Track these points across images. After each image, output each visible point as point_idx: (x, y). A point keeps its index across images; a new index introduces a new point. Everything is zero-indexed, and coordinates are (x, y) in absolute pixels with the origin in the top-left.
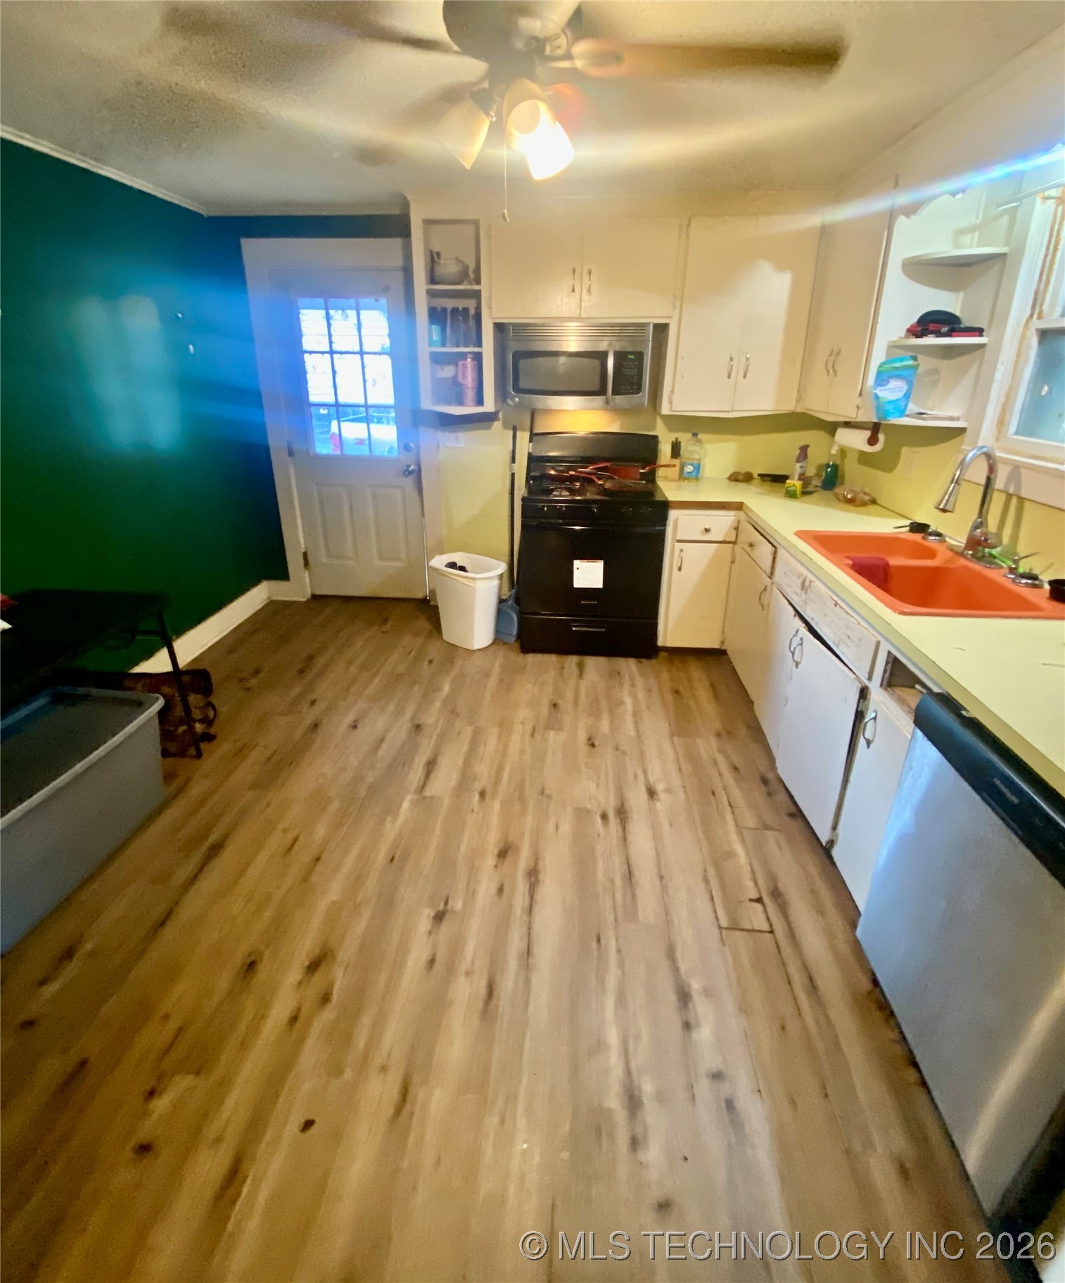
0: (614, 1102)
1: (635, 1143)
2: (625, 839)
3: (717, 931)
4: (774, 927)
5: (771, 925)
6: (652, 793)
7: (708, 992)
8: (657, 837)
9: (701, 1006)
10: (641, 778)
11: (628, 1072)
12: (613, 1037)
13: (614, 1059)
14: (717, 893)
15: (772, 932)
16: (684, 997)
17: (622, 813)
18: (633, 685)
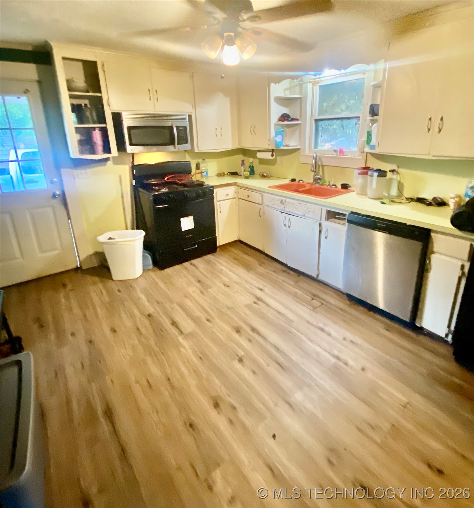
0: (333, 360)
1: (346, 364)
2: (268, 305)
3: (312, 311)
4: (322, 303)
5: (321, 303)
6: (261, 289)
7: (325, 325)
8: (275, 299)
9: (327, 329)
10: (253, 287)
11: (329, 353)
12: (318, 349)
13: (324, 353)
14: (304, 304)
15: (322, 304)
16: (322, 330)
17: (258, 299)
18: (219, 263)
